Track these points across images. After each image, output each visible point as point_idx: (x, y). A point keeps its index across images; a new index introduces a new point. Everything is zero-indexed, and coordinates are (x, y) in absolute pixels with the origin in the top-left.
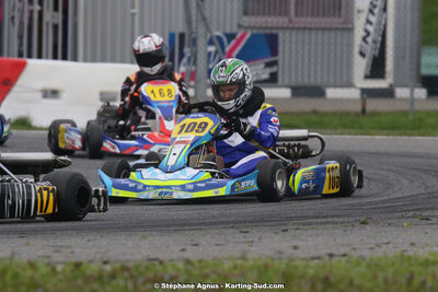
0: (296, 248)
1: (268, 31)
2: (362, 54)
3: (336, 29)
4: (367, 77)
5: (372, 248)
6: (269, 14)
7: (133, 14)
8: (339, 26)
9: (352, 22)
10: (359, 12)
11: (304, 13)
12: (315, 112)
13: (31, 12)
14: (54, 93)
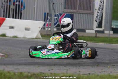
0: (80, 71)
1: (71, 14)
2: (96, 21)
3: (89, 14)
4: (97, 27)
5: (100, 73)
6: (71, 9)
7: (35, 7)
8: (90, 13)
9: (94, 12)
10: (96, 9)
11: (81, 9)
12: (83, 36)
13: (7, 5)
14: (12, 27)
